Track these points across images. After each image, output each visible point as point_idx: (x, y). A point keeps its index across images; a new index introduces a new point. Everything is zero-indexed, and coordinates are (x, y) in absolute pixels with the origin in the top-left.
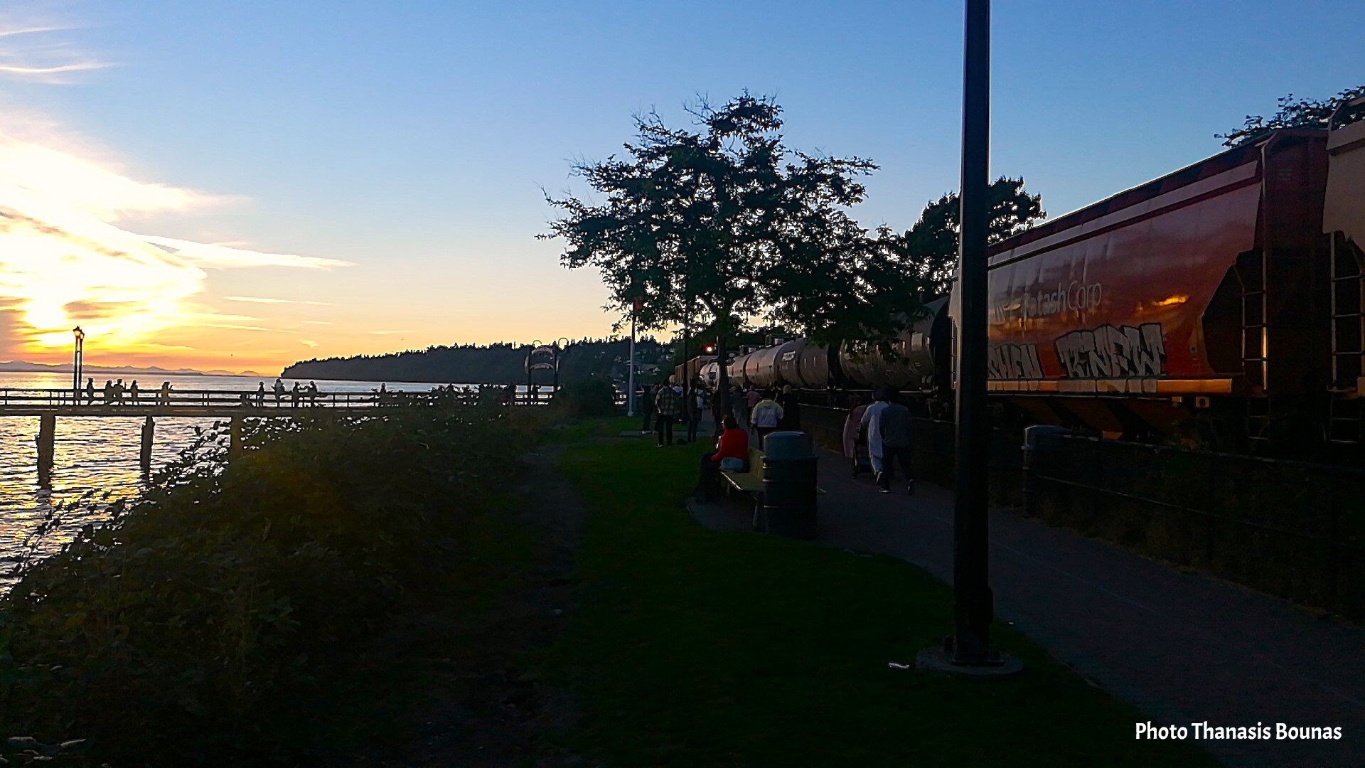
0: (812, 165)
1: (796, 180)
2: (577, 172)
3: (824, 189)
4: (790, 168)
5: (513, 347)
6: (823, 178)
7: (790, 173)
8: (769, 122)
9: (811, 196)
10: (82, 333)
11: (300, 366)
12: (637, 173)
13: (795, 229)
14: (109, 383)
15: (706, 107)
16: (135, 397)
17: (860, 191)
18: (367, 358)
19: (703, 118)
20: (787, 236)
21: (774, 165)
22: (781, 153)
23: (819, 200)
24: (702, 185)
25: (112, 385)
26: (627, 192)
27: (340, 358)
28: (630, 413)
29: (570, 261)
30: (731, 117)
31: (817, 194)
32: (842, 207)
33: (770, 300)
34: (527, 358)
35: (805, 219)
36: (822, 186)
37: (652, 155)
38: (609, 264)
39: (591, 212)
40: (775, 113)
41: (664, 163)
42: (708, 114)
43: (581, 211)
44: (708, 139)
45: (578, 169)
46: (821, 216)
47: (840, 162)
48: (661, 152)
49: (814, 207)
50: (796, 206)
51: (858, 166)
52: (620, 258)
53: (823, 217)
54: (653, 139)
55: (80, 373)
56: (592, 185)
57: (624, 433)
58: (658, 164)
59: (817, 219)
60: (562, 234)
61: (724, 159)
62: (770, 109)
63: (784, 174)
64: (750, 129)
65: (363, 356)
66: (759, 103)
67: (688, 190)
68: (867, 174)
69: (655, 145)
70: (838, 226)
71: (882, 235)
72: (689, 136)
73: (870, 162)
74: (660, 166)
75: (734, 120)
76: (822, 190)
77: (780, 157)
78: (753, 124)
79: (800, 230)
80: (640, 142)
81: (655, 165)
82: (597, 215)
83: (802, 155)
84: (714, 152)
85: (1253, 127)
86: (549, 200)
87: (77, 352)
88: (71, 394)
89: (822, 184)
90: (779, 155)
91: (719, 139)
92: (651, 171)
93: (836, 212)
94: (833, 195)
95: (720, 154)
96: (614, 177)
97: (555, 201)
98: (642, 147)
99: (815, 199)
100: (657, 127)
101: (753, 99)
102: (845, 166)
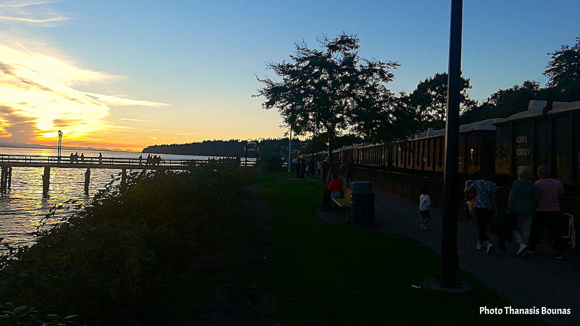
0: (371, 65)
1: (364, 71)
2: (269, 68)
3: (376, 75)
4: (361, 66)
5: (239, 142)
6: (376, 71)
7: (361, 68)
8: (353, 46)
9: (370, 79)
10: (61, 133)
11: (150, 148)
12: (295, 68)
13: (363, 93)
14: (72, 154)
15: (326, 40)
16: (83, 160)
17: (392, 76)
18: (177, 145)
19: (324, 45)
20: (360, 96)
21: (355, 65)
22: (358, 59)
23: (374, 81)
24: (323, 74)
25: (74, 155)
26: (291, 76)
27: (166, 145)
28: (289, 171)
29: (266, 106)
30: (337, 44)
31: (373, 77)
32: (384, 83)
33: (351, 124)
34: (245, 146)
35: (367, 88)
36: (375, 74)
37: (302, 60)
38: (282, 107)
39: (276, 85)
40: (356, 42)
41: (308, 64)
42: (327, 43)
43: (271, 84)
44: (326, 54)
45: (270, 66)
46: (374, 87)
47: (383, 64)
48: (306, 59)
49: (371, 84)
50: (364, 82)
51: (391, 65)
52: (287, 104)
53: (375, 88)
54: (303, 54)
55: (61, 149)
56: (276, 73)
57: (286, 179)
58: (305, 64)
59: (372, 88)
60: (263, 95)
61: (333, 62)
62: (355, 40)
63: (359, 69)
64: (345, 49)
65: (176, 144)
66: (349, 38)
67: (317, 75)
68: (395, 68)
69: (303, 56)
70: (381, 92)
71: (402, 96)
72: (319, 52)
73: (397, 63)
74: (306, 65)
75: (338, 45)
76: (375, 76)
77: (358, 61)
78: (347, 47)
79: (365, 93)
80: (297, 55)
81: (303, 65)
82: (278, 86)
83: (367, 61)
84: (329, 59)
85: (565, 50)
86: (258, 79)
87: (59, 141)
88: (57, 159)
89: (375, 73)
90: (357, 61)
91: (332, 53)
92: (301, 67)
93: (381, 85)
94: (380, 78)
95: (331, 60)
96: (285, 70)
97: (261, 80)
98: (298, 57)
99: (372, 80)
100: (305, 48)
101: (347, 36)
102: (385, 65)
